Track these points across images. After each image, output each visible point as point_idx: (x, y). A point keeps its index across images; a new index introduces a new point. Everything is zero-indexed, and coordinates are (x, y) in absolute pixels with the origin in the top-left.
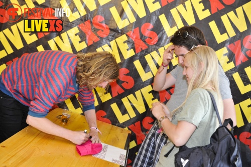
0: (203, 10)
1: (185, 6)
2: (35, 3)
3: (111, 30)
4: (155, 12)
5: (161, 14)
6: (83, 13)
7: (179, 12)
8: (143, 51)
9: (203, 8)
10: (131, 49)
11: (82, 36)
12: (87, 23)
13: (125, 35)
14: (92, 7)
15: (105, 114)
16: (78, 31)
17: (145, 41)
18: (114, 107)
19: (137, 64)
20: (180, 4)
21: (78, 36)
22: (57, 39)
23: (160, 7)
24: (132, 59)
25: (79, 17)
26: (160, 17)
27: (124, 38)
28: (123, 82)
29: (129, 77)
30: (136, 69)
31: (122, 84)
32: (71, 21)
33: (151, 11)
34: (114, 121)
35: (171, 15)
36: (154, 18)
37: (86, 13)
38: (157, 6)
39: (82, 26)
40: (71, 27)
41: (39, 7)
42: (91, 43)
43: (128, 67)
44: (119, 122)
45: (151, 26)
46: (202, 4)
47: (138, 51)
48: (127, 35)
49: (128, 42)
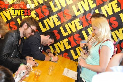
0: (117, 8)
1: (108, 6)
2: (39, 3)
3: (72, 16)
4: (93, 8)
5: (96, 9)
6: (60, 8)
7: (105, 9)
8: (86, 26)
9: (117, 7)
10: (81, 25)
11: (59, 19)
12: (61, 13)
13: (78, 19)
14: (64, 5)
15: (68, 55)
16: (57, 16)
17: (88, 22)
18: (72, 51)
19: (84, 32)
20: (106, 5)
21: (57, 18)
22: (47, 20)
23: (96, 6)
24: (81, 30)
25: (58, 10)
26: (96, 11)
27: (78, 20)
28: (76, 40)
29: (79, 38)
30: (83, 35)
31: (76, 42)
32: (54, 11)
33: (92, 8)
34: (71, 58)
35: (101, 10)
36: (93, 11)
37: (61, 8)
38: (95, 5)
39: (59, 14)
40: (54, 15)
41: (40, 5)
42: (62, 22)
43: (79, 34)
44: (74, 59)
45: (91, 15)
46: (116, 5)
47: (84, 26)
48: (79, 19)
49: (80, 22)
